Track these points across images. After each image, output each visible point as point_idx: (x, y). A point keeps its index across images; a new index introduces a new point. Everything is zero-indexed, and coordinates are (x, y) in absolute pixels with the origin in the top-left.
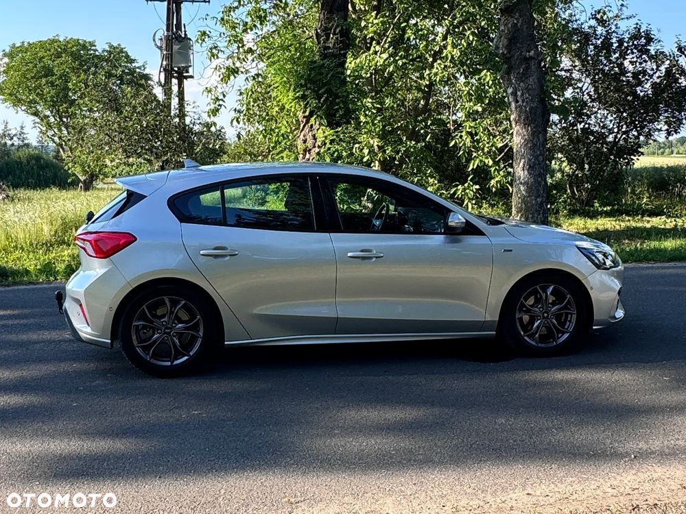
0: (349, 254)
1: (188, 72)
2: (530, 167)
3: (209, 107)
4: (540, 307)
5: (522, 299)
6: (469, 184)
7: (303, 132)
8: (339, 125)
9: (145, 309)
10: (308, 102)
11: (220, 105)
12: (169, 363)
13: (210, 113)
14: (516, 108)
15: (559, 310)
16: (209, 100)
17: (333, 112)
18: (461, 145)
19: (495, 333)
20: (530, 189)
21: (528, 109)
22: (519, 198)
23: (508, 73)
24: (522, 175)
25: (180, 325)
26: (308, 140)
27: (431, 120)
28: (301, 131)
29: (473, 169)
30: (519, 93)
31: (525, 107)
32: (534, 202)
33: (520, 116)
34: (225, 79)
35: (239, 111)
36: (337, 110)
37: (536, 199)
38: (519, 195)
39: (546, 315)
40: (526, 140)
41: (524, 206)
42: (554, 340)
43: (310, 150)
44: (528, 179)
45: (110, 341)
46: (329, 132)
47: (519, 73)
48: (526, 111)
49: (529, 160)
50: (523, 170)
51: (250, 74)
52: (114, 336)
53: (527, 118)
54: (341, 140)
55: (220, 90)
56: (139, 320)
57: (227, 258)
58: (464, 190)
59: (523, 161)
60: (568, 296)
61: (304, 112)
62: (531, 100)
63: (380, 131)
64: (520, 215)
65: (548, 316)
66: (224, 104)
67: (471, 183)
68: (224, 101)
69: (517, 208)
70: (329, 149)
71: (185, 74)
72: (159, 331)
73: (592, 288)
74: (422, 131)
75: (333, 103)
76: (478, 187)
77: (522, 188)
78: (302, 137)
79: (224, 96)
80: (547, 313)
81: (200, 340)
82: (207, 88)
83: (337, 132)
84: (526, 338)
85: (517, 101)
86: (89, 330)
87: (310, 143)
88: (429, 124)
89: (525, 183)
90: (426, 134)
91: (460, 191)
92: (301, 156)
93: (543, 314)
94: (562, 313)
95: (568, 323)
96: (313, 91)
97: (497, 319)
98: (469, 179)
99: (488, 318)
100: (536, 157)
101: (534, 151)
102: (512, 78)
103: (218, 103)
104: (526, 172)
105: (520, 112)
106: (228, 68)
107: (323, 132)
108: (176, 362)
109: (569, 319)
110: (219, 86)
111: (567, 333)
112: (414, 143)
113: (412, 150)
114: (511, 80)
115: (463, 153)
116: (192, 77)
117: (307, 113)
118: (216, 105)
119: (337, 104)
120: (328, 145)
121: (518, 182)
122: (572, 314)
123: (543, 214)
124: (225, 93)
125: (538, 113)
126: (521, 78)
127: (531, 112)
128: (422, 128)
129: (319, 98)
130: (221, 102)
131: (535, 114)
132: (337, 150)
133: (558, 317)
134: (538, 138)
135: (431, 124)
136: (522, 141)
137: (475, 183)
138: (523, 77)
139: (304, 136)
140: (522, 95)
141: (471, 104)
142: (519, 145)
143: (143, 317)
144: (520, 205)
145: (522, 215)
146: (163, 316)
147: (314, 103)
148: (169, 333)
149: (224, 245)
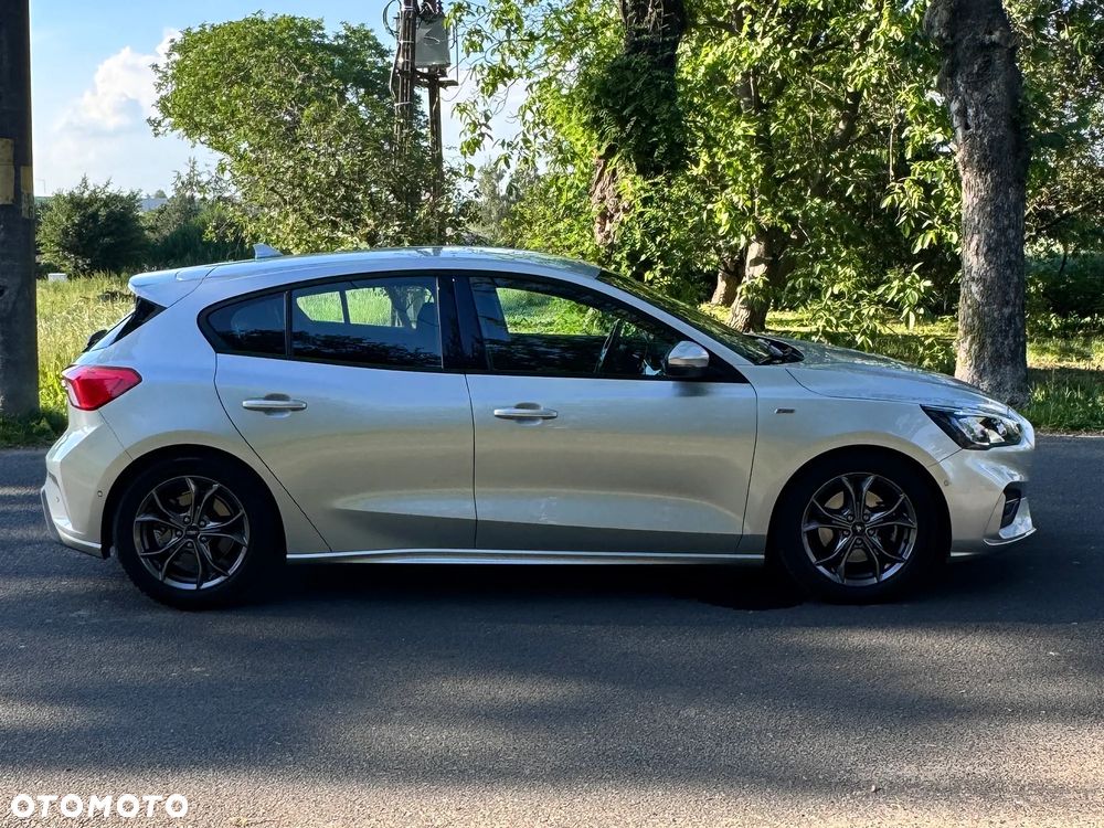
0: (496, 412)
1: (444, 75)
2: (988, 250)
3: (463, 138)
4: (848, 515)
5: (813, 499)
6: (913, 277)
7: (600, 185)
8: (658, 171)
9: (156, 497)
10: (603, 133)
11: (482, 135)
12: (194, 587)
13: (465, 149)
14: (965, 139)
15: (885, 519)
16: (462, 127)
17: (647, 149)
18: (902, 206)
19: (762, 557)
20: (988, 291)
21: (986, 140)
22: (969, 307)
23: (951, 73)
24: (975, 262)
25: (212, 524)
26: (608, 197)
27: (855, 158)
28: (596, 184)
29: (922, 250)
30: (971, 112)
31: (980, 136)
32: (996, 314)
33: (971, 156)
34: (490, 88)
35: (509, 145)
36: (655, 146)
37: (1000, 310)
38: (969, 302)
39: (859, 528)
40: (982, 199)
41: (976, 323)
42: (875, 575)
43: (612, 216)
44: (986, 272)
45: (99, 546)
46: (640, 182)
47: (971, 73)
48: (982, 144)
49: (988, 235)
50: (977, 254)
51: (536, 79)
52: (106, 539)
53: (984, 157)
54: (663, 199)
55: (481, 108)
56: (146, 513)
57: (286, 415)
58: (902, 289)
59: (976, 237)
60: (903, 496)
61: (599, 148)
62: (992, 125)
63: (757, 179)
64: (969, 338)
65: (863, 531)
66: (489, 132)
67: (918, 277)
68: (488, 127)
69: (966, 325)
70: (642, 214)
71: (441, 79)
72: (178, 533)
73: (947, 483)
74: (837, 179)
75: (646, 132)
76: (928, 283)
77: (974, 288)
78: (598, 192)
79: (487, 118)
80: (861, 524)
81: (244, 550)
82: (458, 105)
83: (655, 184)
84: (821, 568)
85: (967, 127)
86: (70, 527)
87: (610, 203)
88: (851, 166)
89: (981, 280)
90: (846, 184)
91: (895, 291)
92: (598, 225)
93: (854, 525)
94: (892, 527)
95: (903, 545)
96: (612, 110)
97: (766, 533)
98: (914, 269)
99: (748, 531)
100: (1002, 231)
101: (997, 220)
102: (959, 82)
103: (478, 132)
104: (982, 260)
105: (972, 147)
106: (492, 69)
107: (630, 185)
108: (206, 585)
109: (905, 537)
110: (480, 100)
111: (900, 562)
112: (818, 201)
113: (813, 214)
114: (957, 88)
115: (907, 221)
116: (454, 83)
117: (603, 152)
118: (476, 135)
119: (656, 134)
120: (639, 209)
121: (967, 277)
122: (910, 529)
123: (1015, 337)
124: (488, 113)
125: (1005, 148)
126: (976, 82)
127: (991, 147)
128: (837, 174)
129: (622, 122)
130: (484, 129)
131: (999, 151)
132: (654, 218)
133: (884, 532)
134: (1006, 193)
135: (855, 167)
136: (976, 201)
137: (923, 277)
138: (978, 82)
139: (602, 191)
140: (977, 114)
141: (925, 128)
142: (971, 209)
143: (151, 508)
144: (970, 319)
145: (973, 339)
146: (186, 509)
147: (612, 130)
148: (194, 537)
149: (283, 393)
